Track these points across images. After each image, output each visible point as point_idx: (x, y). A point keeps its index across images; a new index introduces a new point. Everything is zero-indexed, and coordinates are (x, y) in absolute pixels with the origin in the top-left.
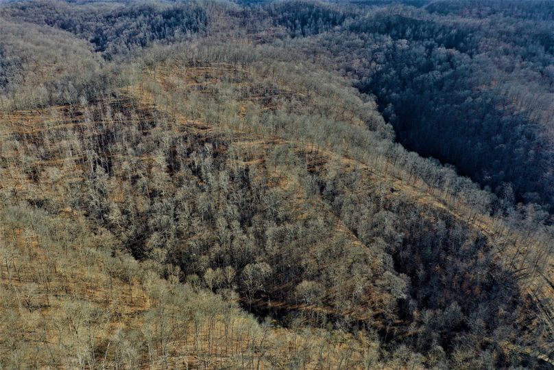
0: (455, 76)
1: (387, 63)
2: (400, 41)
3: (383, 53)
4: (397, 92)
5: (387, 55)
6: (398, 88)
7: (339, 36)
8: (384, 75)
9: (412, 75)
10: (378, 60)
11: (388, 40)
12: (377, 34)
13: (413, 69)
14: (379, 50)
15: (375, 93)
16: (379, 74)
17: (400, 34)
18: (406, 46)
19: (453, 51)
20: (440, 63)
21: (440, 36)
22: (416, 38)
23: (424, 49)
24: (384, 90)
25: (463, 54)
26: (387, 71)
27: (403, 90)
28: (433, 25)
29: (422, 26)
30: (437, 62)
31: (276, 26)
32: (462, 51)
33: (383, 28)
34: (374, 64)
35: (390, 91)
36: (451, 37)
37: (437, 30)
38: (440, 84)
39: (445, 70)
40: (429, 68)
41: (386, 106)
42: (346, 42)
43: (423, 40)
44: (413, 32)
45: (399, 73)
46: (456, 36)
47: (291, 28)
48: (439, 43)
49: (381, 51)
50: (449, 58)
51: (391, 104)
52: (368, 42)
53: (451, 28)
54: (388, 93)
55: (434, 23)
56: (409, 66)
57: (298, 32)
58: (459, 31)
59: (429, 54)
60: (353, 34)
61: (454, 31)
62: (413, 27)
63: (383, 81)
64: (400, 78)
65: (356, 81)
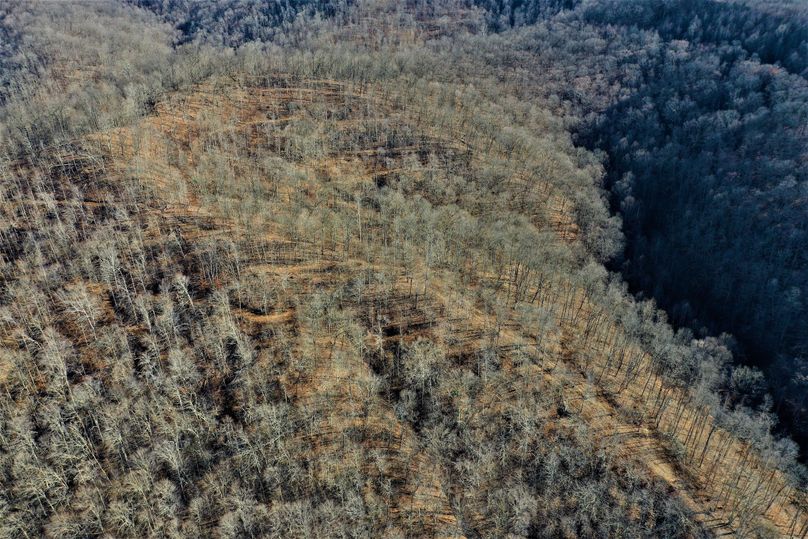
0: (767, 125)
1: (643, 86)
2: (674, 42)
3: (638, 66)
4: (650, 148)
5: (645, 70)
6: (652, 140)
7: (561, 32)
8: (630, 111)
9: (684, 115)
10: (625, 79)
11: (652, 40)
12: (634, 28)
13: (688, 102)
14: (633, 60)
15: (606, 147)
16: (622, 107)
17: (679, 29)
18: (683, 55)
19: (776, 71)
20: (744, 93)
21: (755, 36)
22: (706, 39)
23: (717, 61)
24: (624, 141)
25: (794, 76)
26: (635, 103)
27: (661, 145)
28: (745, 13)
29: (722, 15)
30: (738, 91)
31: (469, 6)
32: (793, 69)
33: (647, 18)
34: (616, 87)
35: (635, 143)
36: (776, 39)
37: (750, 23)
38: (735, 138)
39: (751, 108)
40: (721, 102)
41: (620, 177)
42: (571, 43)
43: (718, 44)
44: (704, 26)
45: (659, 108)
46: (786, 37)
47: (495, 11)
48: (750, 50)
49: (635, 62)
50: (765, 83)
51: (630, 174)
52: (616, 43)
53: (779, 21)
54: (630, 149)
55: (748, 9)
56: (682, 96)
57: (504, 18)
58: (793, 28)
59: (726, 73)
60: (589, 27)
61: (783, 28)
62: (706, 16)
63: (627, 121)
64: (661, 119)
65: (575, 119)
